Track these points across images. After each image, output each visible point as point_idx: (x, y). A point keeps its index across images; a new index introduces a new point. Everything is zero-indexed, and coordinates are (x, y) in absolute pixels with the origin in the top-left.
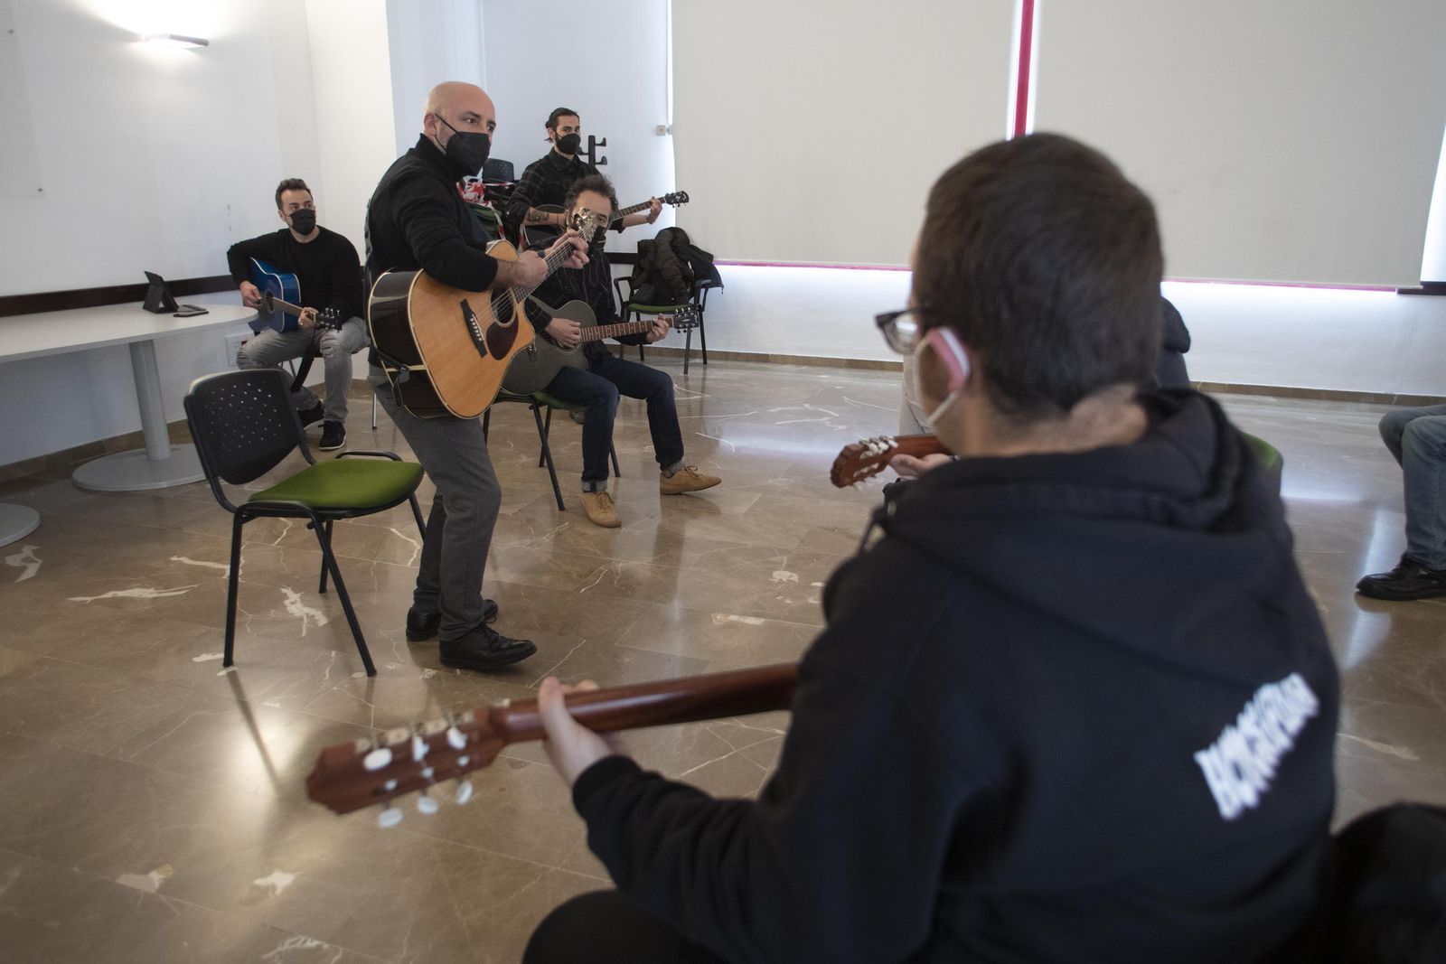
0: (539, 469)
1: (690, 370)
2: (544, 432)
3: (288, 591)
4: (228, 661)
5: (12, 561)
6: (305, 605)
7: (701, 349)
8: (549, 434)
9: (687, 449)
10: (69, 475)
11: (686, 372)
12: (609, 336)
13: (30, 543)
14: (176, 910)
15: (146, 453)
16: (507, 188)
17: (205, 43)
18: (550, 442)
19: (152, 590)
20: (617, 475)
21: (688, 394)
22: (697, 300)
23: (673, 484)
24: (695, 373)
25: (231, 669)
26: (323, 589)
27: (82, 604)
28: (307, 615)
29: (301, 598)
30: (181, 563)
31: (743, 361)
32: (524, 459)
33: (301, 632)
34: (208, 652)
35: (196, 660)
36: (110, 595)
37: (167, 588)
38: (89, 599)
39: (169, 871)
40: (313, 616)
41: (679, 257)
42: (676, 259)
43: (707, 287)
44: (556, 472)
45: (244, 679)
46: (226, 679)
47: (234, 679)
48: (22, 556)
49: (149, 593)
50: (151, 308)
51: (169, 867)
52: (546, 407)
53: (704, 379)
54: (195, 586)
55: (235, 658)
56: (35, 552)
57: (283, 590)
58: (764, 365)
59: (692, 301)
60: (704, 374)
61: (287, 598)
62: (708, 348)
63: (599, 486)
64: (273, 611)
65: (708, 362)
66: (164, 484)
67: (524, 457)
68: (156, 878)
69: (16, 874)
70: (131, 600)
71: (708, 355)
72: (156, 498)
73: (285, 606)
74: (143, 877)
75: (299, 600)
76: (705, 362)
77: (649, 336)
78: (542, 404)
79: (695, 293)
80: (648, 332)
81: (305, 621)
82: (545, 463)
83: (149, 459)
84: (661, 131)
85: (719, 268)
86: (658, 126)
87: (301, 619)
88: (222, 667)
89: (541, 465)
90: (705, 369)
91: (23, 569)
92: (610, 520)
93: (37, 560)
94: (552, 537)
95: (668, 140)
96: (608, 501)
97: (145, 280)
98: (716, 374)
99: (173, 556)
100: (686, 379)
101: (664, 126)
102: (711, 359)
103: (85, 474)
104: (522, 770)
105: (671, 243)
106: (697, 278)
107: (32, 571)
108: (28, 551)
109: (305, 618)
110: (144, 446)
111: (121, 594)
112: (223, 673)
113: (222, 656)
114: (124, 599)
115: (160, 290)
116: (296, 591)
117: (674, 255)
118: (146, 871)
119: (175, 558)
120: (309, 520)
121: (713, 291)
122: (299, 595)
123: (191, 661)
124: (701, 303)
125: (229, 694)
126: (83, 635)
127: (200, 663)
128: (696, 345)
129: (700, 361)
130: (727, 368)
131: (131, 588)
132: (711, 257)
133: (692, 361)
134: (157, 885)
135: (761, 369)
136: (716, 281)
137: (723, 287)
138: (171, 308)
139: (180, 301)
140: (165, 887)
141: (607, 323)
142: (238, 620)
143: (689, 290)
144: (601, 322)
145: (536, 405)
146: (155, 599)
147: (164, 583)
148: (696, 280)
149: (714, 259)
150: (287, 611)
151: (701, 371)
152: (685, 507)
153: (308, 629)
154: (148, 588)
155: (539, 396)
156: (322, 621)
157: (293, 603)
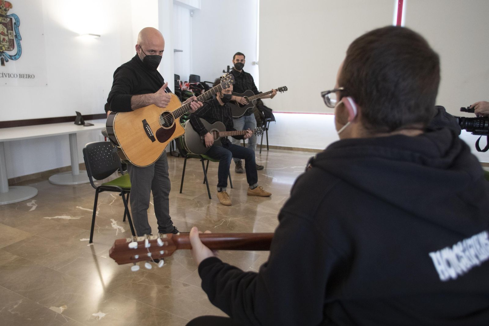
0: (204, 184)
1: (262, 152)
2: (205, 172)
3: (113, 220)
4: (91, 241)
5: (29, 204)
6: (118, 225)
7: (266, 144)
8: (208, 173)
9: (259, 180)
10: (48, 179)
11: (260, 153)
12: (230, 135)
13: (34, 199)
14: (67, 320)
15: (72, 173)
16: (197, 85)
17: (99, 36)
18: (207, 175)
19: (69, 217)
20: (232, 187)
21: (261, 161)
22: (266, 126)
23: (253, 192)
24: (264, 153)
25: (92, 244)
26: (124, 220)
27: (48, 219)
28: (118, 228)
29: (117, 223)
30: (79, 209)
31: (283, 149)
32: (198, 181)
33: (116, 234)
34: (85, 238)
35: (81, 240)
36: (56, 217)
37: (74, 216)
38: (50, 218)
39: (66, 307)
40: (120, 229)
41: (259, 110)
42: (258, 110)
43: (269, 121)
44: (209, 185)
45: (96, 247)
46: (90, 247)
47: (92, 247)
48: (31, 203)
49: (67, 217)
50: (77, 123)
51: (66, 306)
52: (207, 160)
53: (267, 156)
54: (83, 216)
55: (93, 241)
56: (35, 202)
57: (111, 220)
58: (291, 151)
59: (263, 126)
60: (268, 154)
61: (112, 222)
62: (269, 145)
63: (223, 189)
64: (107, 226)
65: (269, 149)
66: (76, 183)
67: (198, 180)
68: (62, 309)
69: (20, 302)
70: (63, 219)
71: (269, 147)
72: (74, 187)
73: (111, 225)
74: (57, 308)
75: (116, 224)
76: (268, 150)
77: (245, 136)
78: (205, 159)
79: (265, 124)
80: (245, 135)
81: (118, 230)
82: (205, 183)
83: (72, 175)
84: (254, 63)
85: (274, 114)
86: (253, 62)
87: (116, 230)
88: (89, 243)
89: (204, 183)
90: (268, 152)
91: (32, 207)
92: (228, 203)
93: (36, 204)
94: (206, 208)
95: (257, 66)
96: (227, 196)
97: (75, 114)
98: (272, 154)
99: (77, 206)
100: (260, 155)
101: (255, 62)
102: (271, 148)
103: (53, 179)
104: (187, 287)
105: (257, 105)
106: (266, 117)
107: (34, 208)
108: (33, 202)
109: (118, 229)
110: (71, 171)
111: (60, 217)
112: (89, 245)
113: (89, 239)
114: (60, 219)
115: (80, 118)
116: (115, 220)
117: (257, 109)
118: (59, 307)
119: (77, 207)
120: (120, 193)
121: (272, 123)
122: (116, 222)
123: (79, 240)
124: (267, 127)
125: (90, 252)
126: (47, 229)
127: (82, 241)
128: (265, 143)
129: (266, 149)
130: (276, 152)
131: (63, 215)
132: (271, 110)
133: (263, 149)
134: (62, 312)
135: (289, 153)
136: (273, 119)
137: (275, 121)
138: (83, 124)
139: (86, 122)
140: (64, 312)
141: (230, 131)
142: (95, 228)
143: (262, 122)
144: (228, 130)
145: (203, 160)
146: (70, 220)
147: (74, 215)
148: (265, 118)
149: (273, 111)
150: (112, 227)
151: (266, 153)
152: (256, 200)
153: (118, 233)
154: (68, 216)
155: (204, 156)
156: (123, 231)
157: (114, 224)
